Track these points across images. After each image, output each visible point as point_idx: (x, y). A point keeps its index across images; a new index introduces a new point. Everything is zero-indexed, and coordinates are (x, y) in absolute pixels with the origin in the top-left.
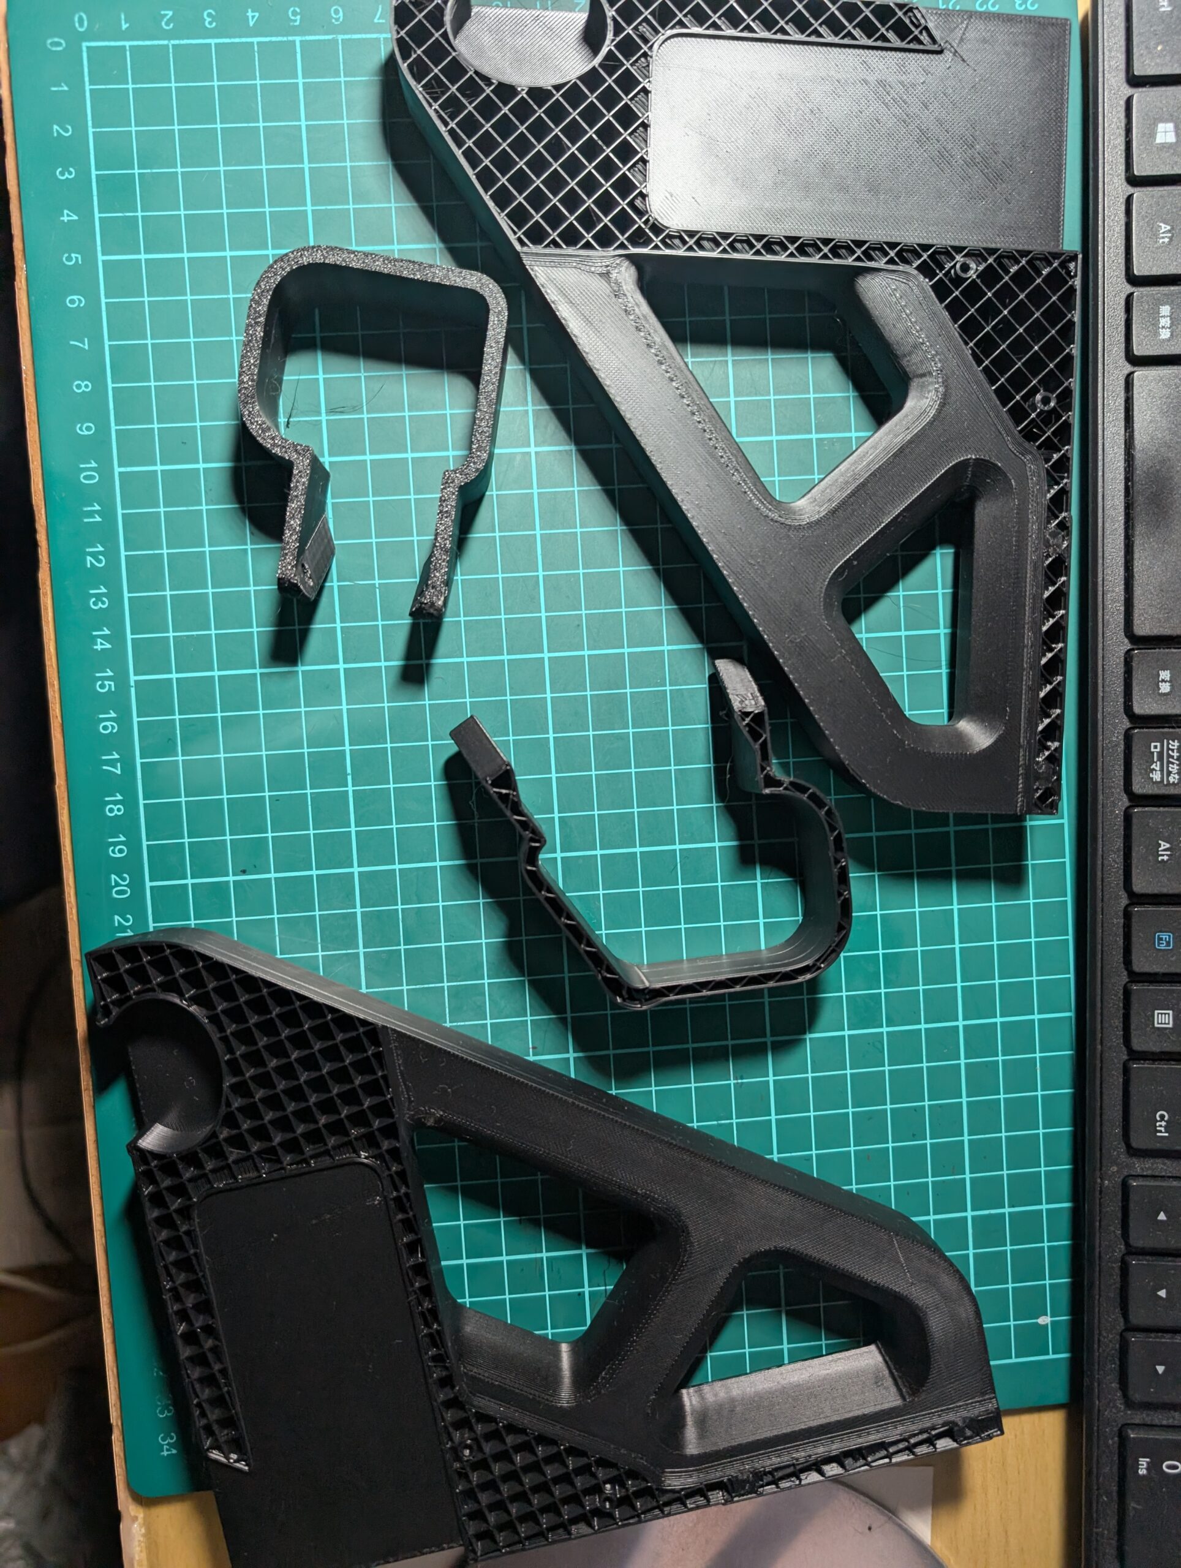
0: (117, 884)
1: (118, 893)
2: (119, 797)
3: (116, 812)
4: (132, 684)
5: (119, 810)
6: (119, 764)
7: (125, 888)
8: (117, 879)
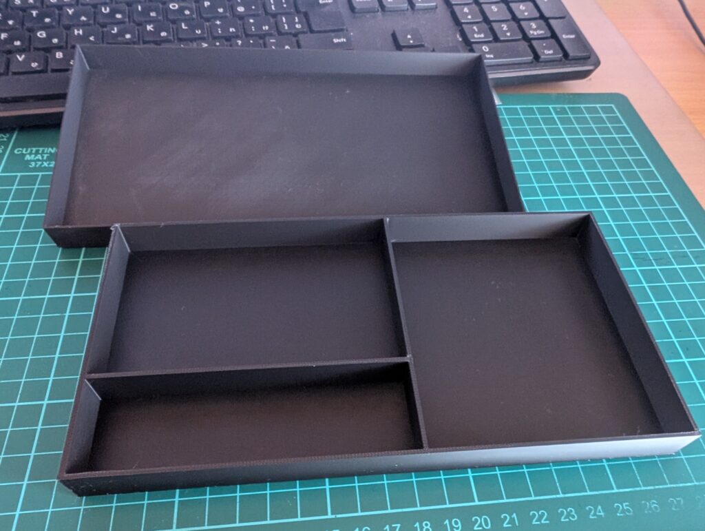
0: (480, 525)
1: (487, 525)
2: (417, 525)
3: (428, 527)
4: (333, 516)
5: (426, 525)
6: (393, 525)
7: (483, 519)
8: (477, 525)
